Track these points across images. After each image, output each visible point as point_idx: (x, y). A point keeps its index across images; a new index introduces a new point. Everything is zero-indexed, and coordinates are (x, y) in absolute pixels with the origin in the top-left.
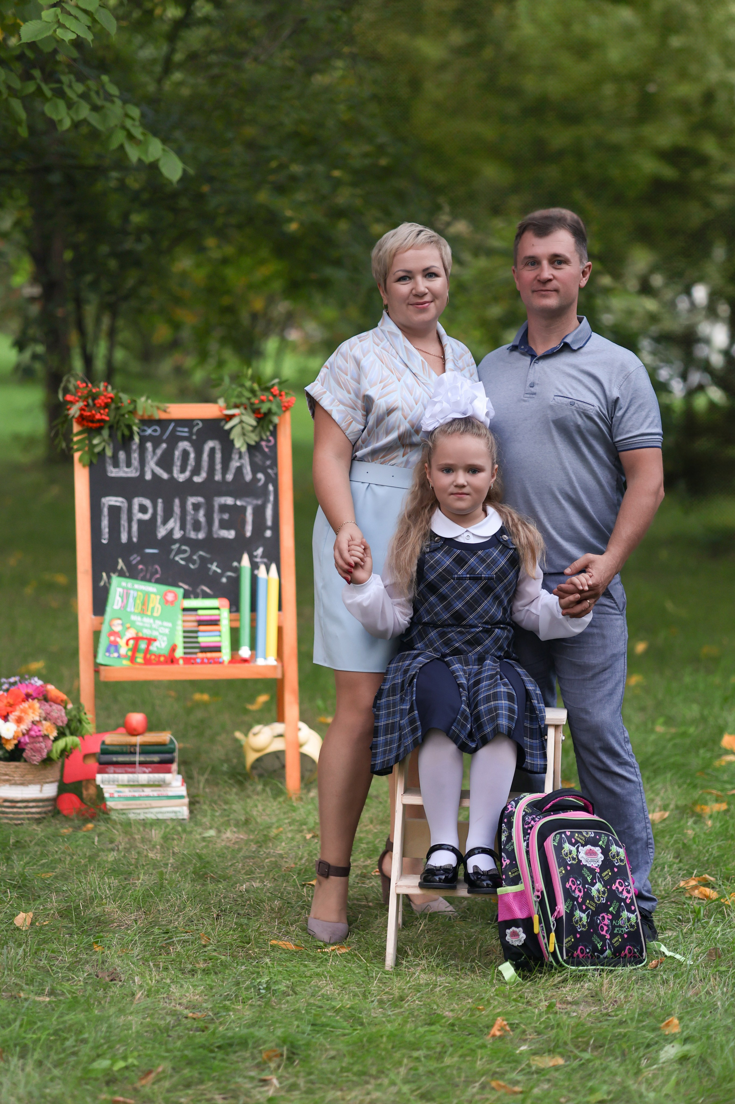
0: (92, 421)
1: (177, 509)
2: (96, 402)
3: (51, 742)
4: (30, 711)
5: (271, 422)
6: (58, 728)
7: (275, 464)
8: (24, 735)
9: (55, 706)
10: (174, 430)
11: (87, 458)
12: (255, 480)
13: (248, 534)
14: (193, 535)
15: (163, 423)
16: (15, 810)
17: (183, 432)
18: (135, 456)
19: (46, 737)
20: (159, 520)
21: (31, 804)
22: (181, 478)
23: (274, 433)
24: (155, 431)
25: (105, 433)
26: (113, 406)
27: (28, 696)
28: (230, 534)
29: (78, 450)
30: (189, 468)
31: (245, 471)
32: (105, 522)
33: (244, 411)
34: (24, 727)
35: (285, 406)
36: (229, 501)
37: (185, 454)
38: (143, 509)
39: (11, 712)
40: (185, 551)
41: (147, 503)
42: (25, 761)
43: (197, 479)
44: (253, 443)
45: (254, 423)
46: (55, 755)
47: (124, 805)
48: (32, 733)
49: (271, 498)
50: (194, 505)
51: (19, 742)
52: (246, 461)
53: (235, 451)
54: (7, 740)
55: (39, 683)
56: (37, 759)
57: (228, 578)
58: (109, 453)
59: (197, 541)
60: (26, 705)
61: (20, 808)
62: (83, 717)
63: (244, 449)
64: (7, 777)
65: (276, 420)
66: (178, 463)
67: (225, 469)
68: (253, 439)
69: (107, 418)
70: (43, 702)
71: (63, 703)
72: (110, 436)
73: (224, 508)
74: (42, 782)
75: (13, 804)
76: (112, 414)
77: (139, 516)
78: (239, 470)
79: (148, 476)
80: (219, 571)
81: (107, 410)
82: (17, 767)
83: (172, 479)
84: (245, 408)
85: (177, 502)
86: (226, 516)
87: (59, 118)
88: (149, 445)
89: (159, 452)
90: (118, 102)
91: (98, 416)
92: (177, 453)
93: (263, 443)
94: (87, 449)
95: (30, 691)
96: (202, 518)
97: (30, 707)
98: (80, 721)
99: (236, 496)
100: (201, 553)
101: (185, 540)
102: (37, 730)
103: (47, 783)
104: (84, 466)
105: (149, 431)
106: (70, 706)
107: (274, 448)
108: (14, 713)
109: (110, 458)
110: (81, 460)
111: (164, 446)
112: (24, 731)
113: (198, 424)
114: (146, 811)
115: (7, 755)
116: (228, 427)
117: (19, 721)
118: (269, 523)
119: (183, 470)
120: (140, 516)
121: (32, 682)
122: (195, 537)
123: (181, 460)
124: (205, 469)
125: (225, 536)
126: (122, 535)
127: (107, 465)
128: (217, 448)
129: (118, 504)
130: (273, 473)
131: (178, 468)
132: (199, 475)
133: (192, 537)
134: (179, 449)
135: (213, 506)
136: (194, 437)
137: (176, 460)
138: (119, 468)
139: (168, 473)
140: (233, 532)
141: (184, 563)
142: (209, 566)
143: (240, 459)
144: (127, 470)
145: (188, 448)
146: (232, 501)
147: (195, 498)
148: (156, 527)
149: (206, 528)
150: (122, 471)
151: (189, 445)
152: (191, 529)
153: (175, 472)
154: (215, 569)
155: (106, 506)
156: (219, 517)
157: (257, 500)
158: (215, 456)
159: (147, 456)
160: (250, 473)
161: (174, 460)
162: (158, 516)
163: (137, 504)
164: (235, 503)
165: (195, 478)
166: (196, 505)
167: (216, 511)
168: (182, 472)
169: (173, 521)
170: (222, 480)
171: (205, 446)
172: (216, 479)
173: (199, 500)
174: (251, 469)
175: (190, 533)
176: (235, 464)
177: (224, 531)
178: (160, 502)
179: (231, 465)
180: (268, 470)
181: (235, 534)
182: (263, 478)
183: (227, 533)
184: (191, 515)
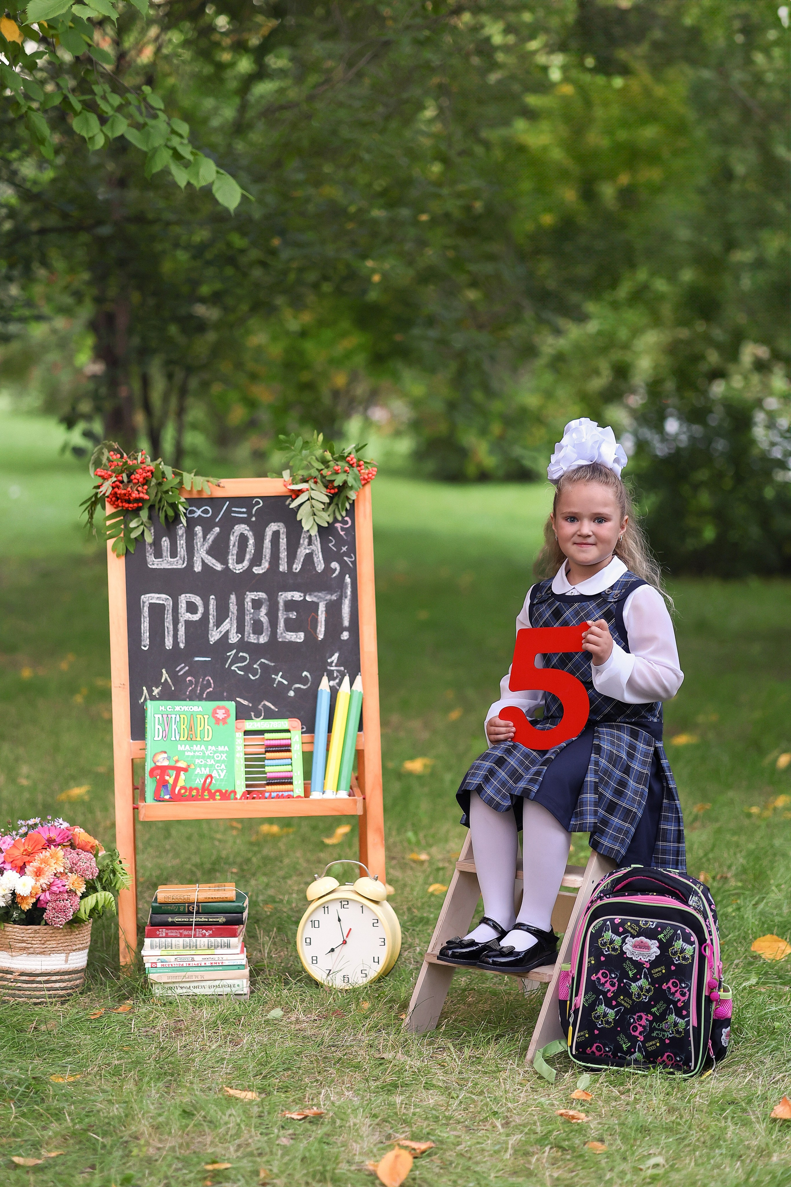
0: (129, 501)
1: (233, 608)
2: (133, 477)
3: (78, 899)
4: (53, 861)
5: (348, 498)
6: (87, 882)
7: (353, 550)
8: (44, 891)
9: (84, 854)
10: (229, 511)
11: (121, 547)
12: (328, 570)
13: (321, 637)
14: (253, 639)
15: (215, 502)
16: (34, 985)
17: (240, 512)
18: (182, 543)
19: (71, 892)
20: (212, 621)
21: (54, 978)
22: (239, 569)
23: (351, 513)
24: (206, 512)
25: (144, 514)
26: (154, 482)
27: (50, 842)
28: (299, 637)
29: (111, 537)
30: (248, 557)
31: (315, 559)
32: (145, 625)
33: (313, 486)
34: (44, 881)
35: (364, 479)
36: (297, 596)
37: (243, 539)
38: (192, 608)
39: (30, 862)
40: (244, 659)
41: (197, 600)
42: (46, 924)
43: (257, 570)
44: (326, 525)
45: (327, 500)
46: (83, 916)
47: (169, 978)
48: (54, 888)
49: (349, 592)
50: (253, 601)
51: (38, 900)
52: (317, 546)
53: (303, 535)
54: (23, 898)
55: (65, 825)
56: (62, 920)
57: (296, 690)
58: (149, 538)
59: (258, 645)
60: (46, 854)
61: (39, 982)
62: (118, 867)
63: (314, 532)
64: (24, 945)
65: (352, 495)
66: (234, 551)
67: (292, 557)
68: (325, 519)
69: (146, 497)
70: (69, 849)
71: (93, 851)
72: (150, 518)
73: (290, 605)
74: (68, 950)
75: (32, 978)
76: (153, 491)
77: (185, 616)
78: (309, 558)
79: (198, 568)
80: (286, 683)
81: (146, 487)
82: (35, 932)
83: (227, 568)
84: (316, 482)
85: (233, 598)
86: (293, 615)
87: (91, 135)
88: (198, 529)
89: (211, 537)
90: (162, 116)
91: (135, 495)
92: (233, 539)
93: (338, 525)
94: (122, 535)
95: (53, 835)
96: (264, 619)
97: (52, 856)
98: (114, 872)
99: (305, 589)
100: (263, 660)
101: (243, 645)
102: (60, 885)
103: (74, 950)
104: (118, 556)
105: (199, 512)
106: (102, 853)
107: (351, 531)
108: (31, 864)
109: (150, 545)
110: (114, 549)
111: (217, 530)
112: (44, 886)
113: (258, 503)
114: (196, 984)
115: (24, 916)
116: (293, 505)
117: (38, 873)
118: (346, 623)
119: (240, 559)
120: (189, 616)
121: (56, 824)
122: (256, 642)
123: (238, 548)
124: (267, 558)
125: (293, 639)
126: (166, 640)
127: (147, 554)
128: (281, 532)
129: (161, 602)
130: (350, 561)
131: (235, 557)
132: (260, 565)
133: (253, 641)
134: (235, 534)
135: (278, 603)
136: (254, 519)
137: (231, 547)
138: (162, 558)
139: (222, 564)
140: (302, 635)
141: (242, 673)
142: (273, 676)
143: (310, 544)
144: (172, 560)
145: (246, 532)
146: (301, 596)
147: (255, 593)
148: (208, 630)
149: (270, 629)
150: (165, 561)
151: (248, 528)
152: (251, 631)
153: (230, 561)
154: (281, 680)
155: (147, 605)
156: (285, 616)
157: (332, 595)
158: (279, 541)
159: (197, 543)
160: (322, 562)
161: (229, 547)
162: (211, 617)
163: (184, 602)
164: (305, 598)
165: (255, 568)
166: (257, 602)
167: (281, 608)
168: (239, 562)
169: (229, 622)
170: (288, 570)
171: (268, 529)
172: (281, 570)
173: (261, 596)
174: (323, 558)
175: (250, 636)
176: (303, 551)
177: (292, 634)
178: (213, 598)
179: (299, 553)
180: (345, 558)
181: (305, 636)
182: (338, 568)
183: (295, 636)
184: (250, 614)
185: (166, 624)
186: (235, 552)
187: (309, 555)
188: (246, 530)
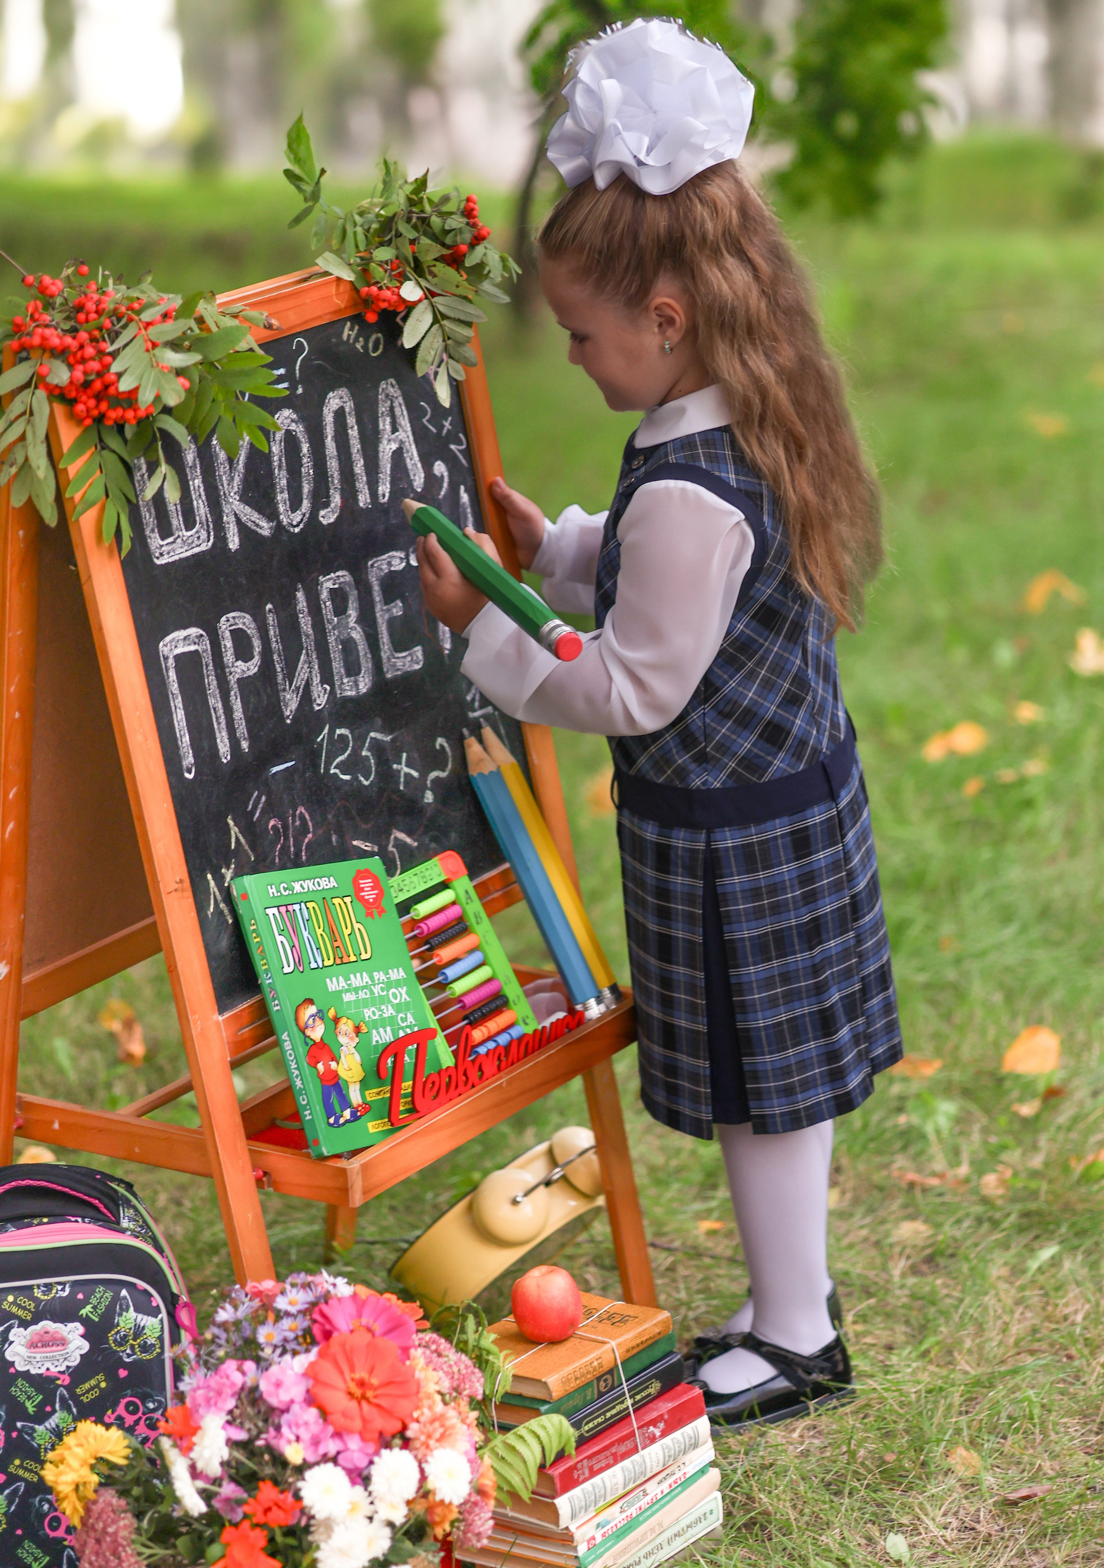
1: (305, 622)
7: (459, 424)
12: (432, 483)
14: (348, 688)
18: (197, 483)
20: (278, 666)
22: (297, 522)
28: (416, 659)
30: (306, 488)
31: (409, 462)
36: (396, 561)
37: (291, 446)
38: (242, 645)
40: (343, 742)
41: (244, 621)
43: (326, 516)
50: (333, 596)
52: (406, 431)
53: (381, 409)
57: (435, 785)
59: (359, 700)
66: (282, 480)
67: (372, 468)
73: (389, 587)
77: (238, 669)
78: (398, 462)
79: (234, 543)
80: (415, 774)
83: (279, 528)
85: (301, 598)
86: (398, 609)
88: (217, 443)
89: (240, 457)
92: (276, 450)
96: (357, 635)
100: (375, 735)
101: (337, 709)
109: (149, 508)
113: (300, 348)
119: (296, 499)
120: (241, 668)
122: (354, 693)
123: (287, 471)
124: (336, 482)
125: (407, 668)
126: (218, 741)
127: (147, 533)
128: (347, 410)
129: (193, 648)
130: (460, 451)
131: (286, 495)
132: (327, 505)
133: (349, 693)
134: (278, 437)
135: (369, 587)
136: (300, 391)
137: (276, 471)
138: (172, 535)
139: (269, 519)
140: (418, 651)
141: (347, 777)
142: (395, 766)
143: (394, 430)
144: (189, 533)
145: (293, 427)
146: (401, 559)
147: (332, 575)
148: (278, 692)
149: (369, 656)
150: (179, 540)
151: (294, 416)
152: (343, 671)
153: (281, 508)
154: (406, 770)
155: (171, 661)
156: (387, 616)
158: (347, 434)
159: (220, 476)
160: (419, 465)
161: (272, 473)
162: (275, 657)
163: (227, 634)
164: (408, 563)
165: (322, 513)
166: (339, 597)
167: (377, 599)
168: (295, 505)
169: (305, 661)
170: (372, 503)
171: (325, 410)
172: (361, 504)
173: (342, 580)
174: (420, 455)
175: (343, 683)
176: (387, 448)
177: (403, 654)
178: (270, 611)
179: (381, 454)
180: (453, 447)
181: (425, 653)
182: (446, 474)
183: (409, 659)
184: (334, 629)
185: (211, 701)
186: (284, 482)
187: (398, 456)
188: (293, 421)
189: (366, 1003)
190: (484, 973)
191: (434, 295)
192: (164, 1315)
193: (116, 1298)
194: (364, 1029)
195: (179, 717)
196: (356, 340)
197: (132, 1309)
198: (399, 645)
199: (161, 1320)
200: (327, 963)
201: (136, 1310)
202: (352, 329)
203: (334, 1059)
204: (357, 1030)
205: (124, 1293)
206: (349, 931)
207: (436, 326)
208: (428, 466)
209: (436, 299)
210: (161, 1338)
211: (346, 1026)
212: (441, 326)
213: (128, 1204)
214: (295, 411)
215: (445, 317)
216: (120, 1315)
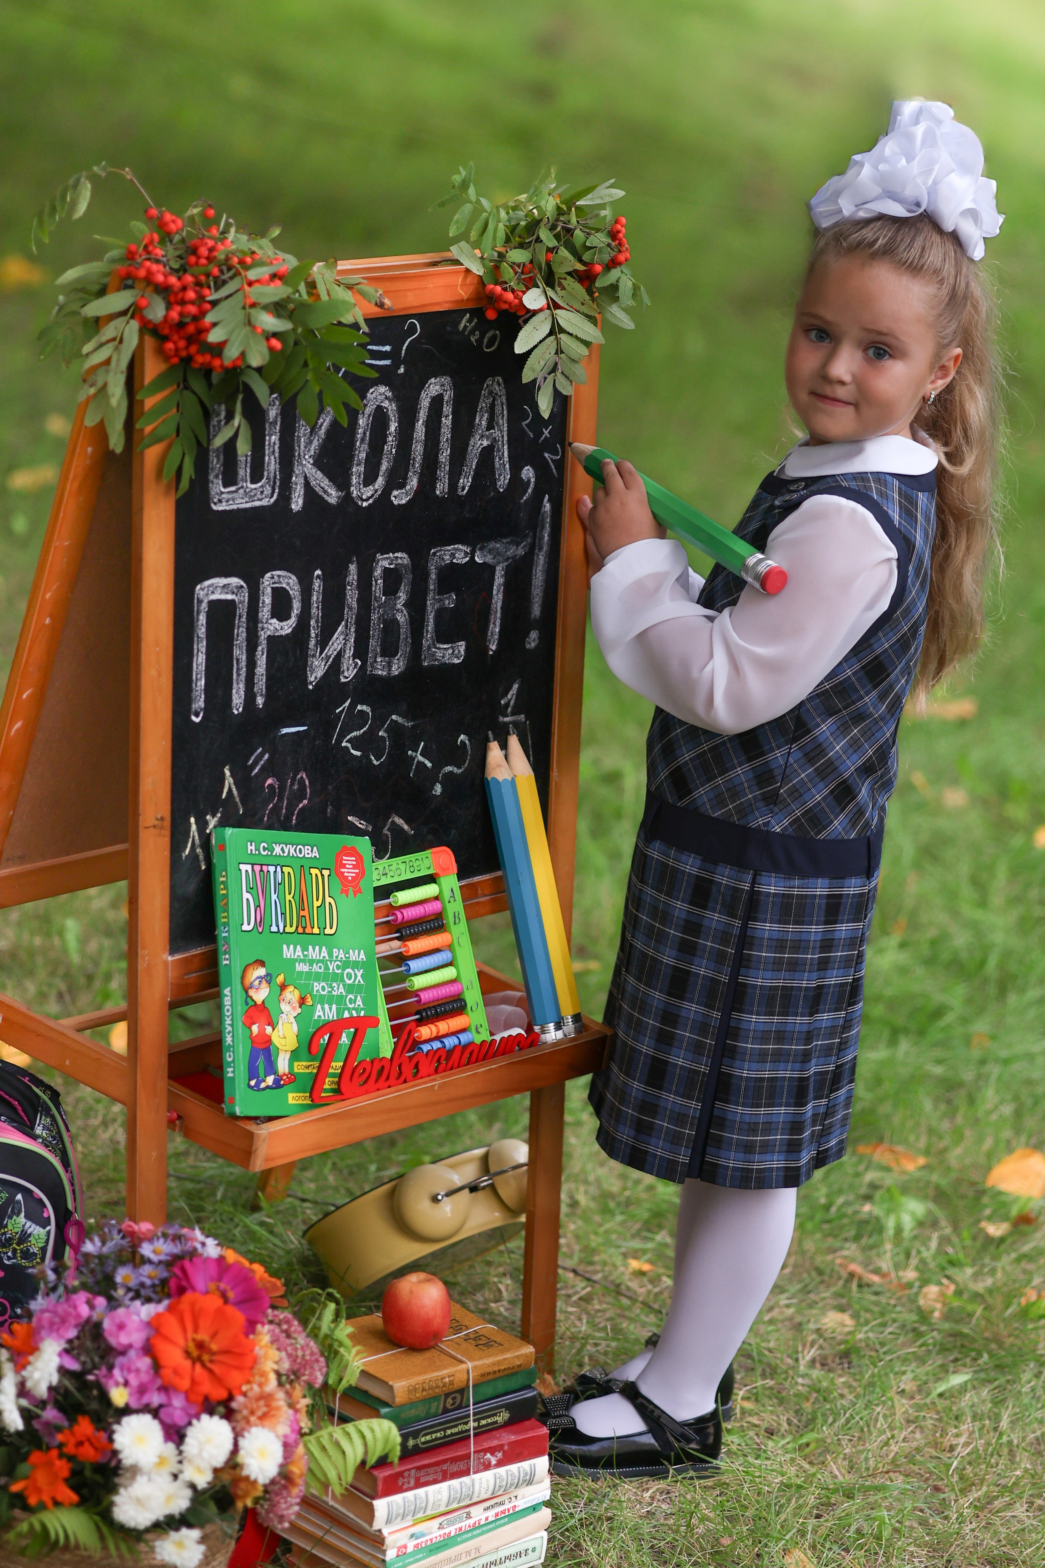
1: (352, 594)
7: (560, 434)
11: (171, 466)
12: (516, 484)
13: (493, 645)
14: (380, 667)
17: (381, 354)
18: (273, 441)
20: (314, 633)
22: (367, 497)
28: (457, 653)
30: (384, 466)
31: (498, 462)
36: (461, 554)
37: (379, 422)
38: (281, 604)
40: (363, 719)
41: (290, 582)
43: (398, 497)
50: (387, 576)
52: (502, 432)
53: (481, 404)
57: (448, 780)
59: (388, 681)
66: (362, 452)
67: (458, 459)
73: (447, 577)
77: (271, 627)
78: (487, 459)
79: (297, 504)
80: (429, 765)
83: (347, 499)
85: (353, 572)
86: (451, 601)
89: (325, 422)
92: (363, 424)
96: (402, 618)
99: (476, 537)
100: (396, 718)
101: (364, 685)
104: (167, 489)
109: (218, 454)
113: (413, 330)
118: (536, 611)
119: (371, 474)
120: (275, 626)
122: (385, 673)
123: (369, 445)
124: (417, 465)
125: (446, 660)
126: (234, 691)
127: (211, 477)
128: (446, 398)
129: (230, 597)
130: (553, 461)
131: (362, 469)
132: (402, 486)
133: (380, 672)
134: (368, 411)
135: (426, 574)
136: (402, 370)
137: (358, 444)
138: (235, 484)
139: (339, 488)
140: (462, 646)
141: (358, 753)
142: (410, 752)
143: (490, 427)
144: (253, 486)
145: (386, 404)
146: (466, 553)
147: (391, 555)
148: (307, 656)
149: (410, 640)
150: (241, 491)
151: (390, 394)
152: (379, 650)
153: (354, 480)
154: (421, 758)
155: (204, 606)
156: (437, 606)
157: (518, 545)
158: (441, 422)
159: (299, 437)
160: (507, 466)
161: (354, 444)
162: (313, 622)
163: (269, 590)
164: (472, 558)
165: (395, 493)
166: (392, 578)
167: (432, 587)
168: (369, 479)
169: (342, 633)
170: (449, 493)
171: (423, 395)
172: (438, 492)
173: (400, 561)
174: (509, 456)
175: (376, 661)
176: (478, 443)
177: (445, 646)
178: (318, 576)
179: (470, 448)
180: (546, 455)
181: (467, 650)
182: (533, 480)
183: (450, 651)
184: (379, 607)
185: (236, 652)
186: (363, 455)
187: (488, 454)
188: (386, 398)
189: (318, 977)
190: (449, 973)
191: (557, 306)
192: (52, 1227)
193: (11, 1200)
194: (309, 1001)
195: (200, 660)
196: (472, 332)
197: (23, 1214)
198: (444, 636)
199: (49, 1233)
200: (288, 929)
201: (26, 1217)
202: (470, 321)
203: (271, 1023)
204: (302, 1001)
205: (19, 1197)
206: (319, 903)
207: (552, 338)
208: (516, 469)
209: (558, 311)
210: (44, 1250)
211: (291, 994)
212: (557, 338)
213: (48, 1112)
214: (391, 389)
215: (562, 330)
216: (11, 1217)
